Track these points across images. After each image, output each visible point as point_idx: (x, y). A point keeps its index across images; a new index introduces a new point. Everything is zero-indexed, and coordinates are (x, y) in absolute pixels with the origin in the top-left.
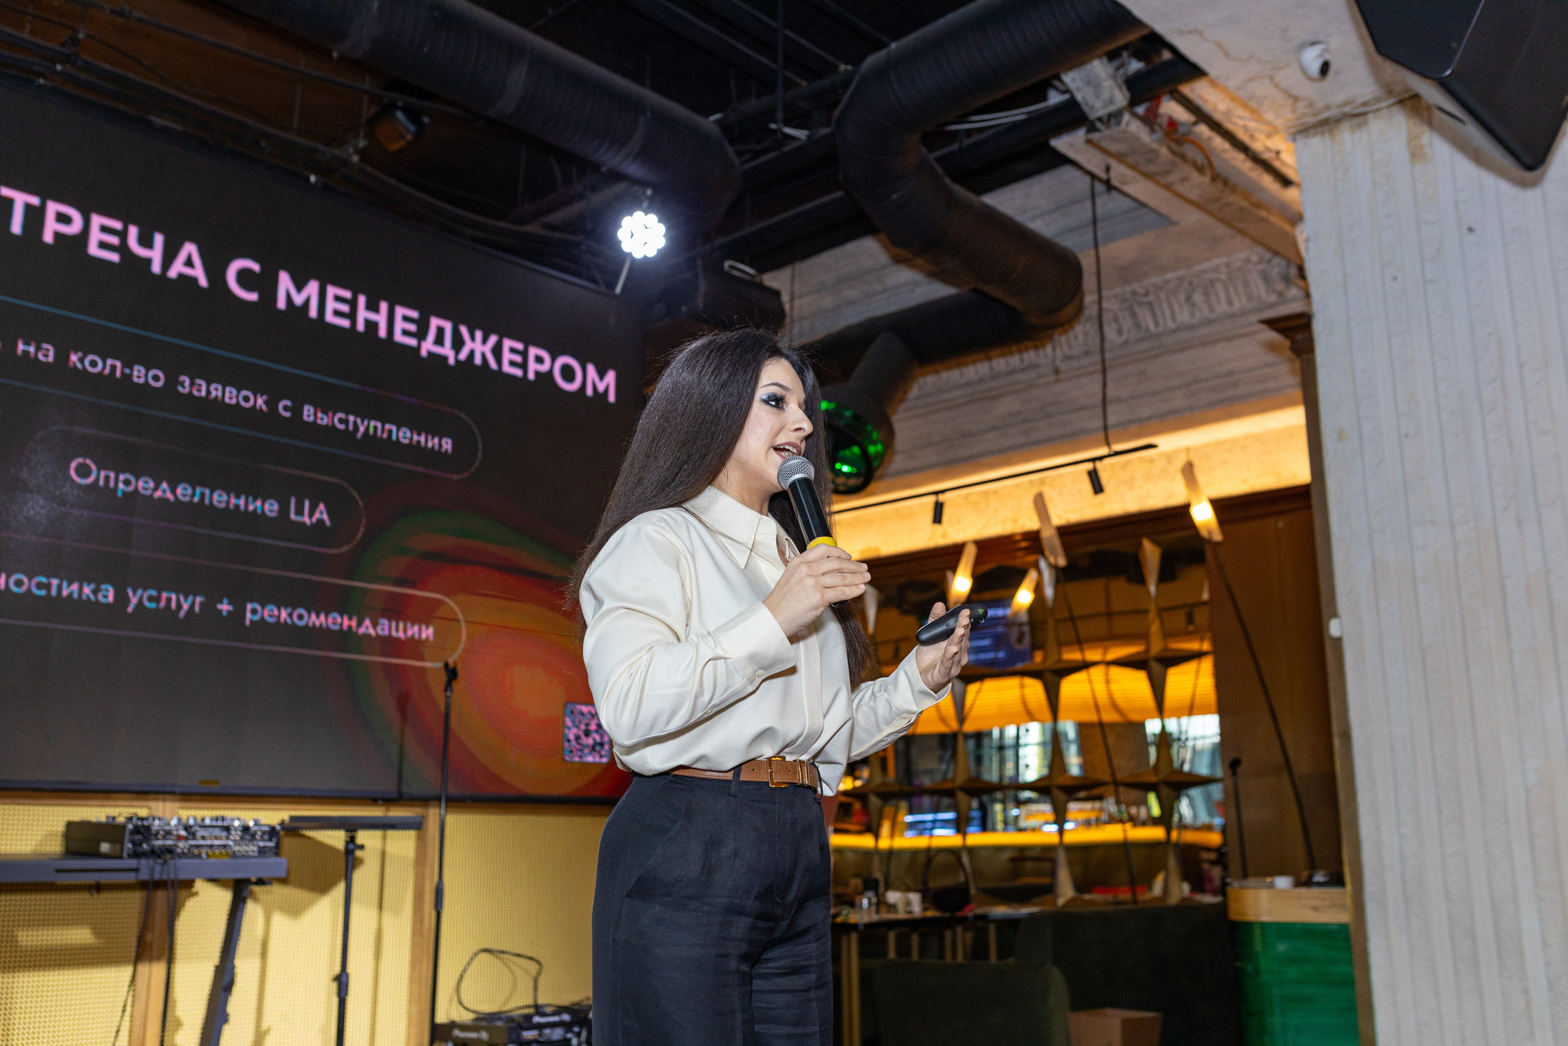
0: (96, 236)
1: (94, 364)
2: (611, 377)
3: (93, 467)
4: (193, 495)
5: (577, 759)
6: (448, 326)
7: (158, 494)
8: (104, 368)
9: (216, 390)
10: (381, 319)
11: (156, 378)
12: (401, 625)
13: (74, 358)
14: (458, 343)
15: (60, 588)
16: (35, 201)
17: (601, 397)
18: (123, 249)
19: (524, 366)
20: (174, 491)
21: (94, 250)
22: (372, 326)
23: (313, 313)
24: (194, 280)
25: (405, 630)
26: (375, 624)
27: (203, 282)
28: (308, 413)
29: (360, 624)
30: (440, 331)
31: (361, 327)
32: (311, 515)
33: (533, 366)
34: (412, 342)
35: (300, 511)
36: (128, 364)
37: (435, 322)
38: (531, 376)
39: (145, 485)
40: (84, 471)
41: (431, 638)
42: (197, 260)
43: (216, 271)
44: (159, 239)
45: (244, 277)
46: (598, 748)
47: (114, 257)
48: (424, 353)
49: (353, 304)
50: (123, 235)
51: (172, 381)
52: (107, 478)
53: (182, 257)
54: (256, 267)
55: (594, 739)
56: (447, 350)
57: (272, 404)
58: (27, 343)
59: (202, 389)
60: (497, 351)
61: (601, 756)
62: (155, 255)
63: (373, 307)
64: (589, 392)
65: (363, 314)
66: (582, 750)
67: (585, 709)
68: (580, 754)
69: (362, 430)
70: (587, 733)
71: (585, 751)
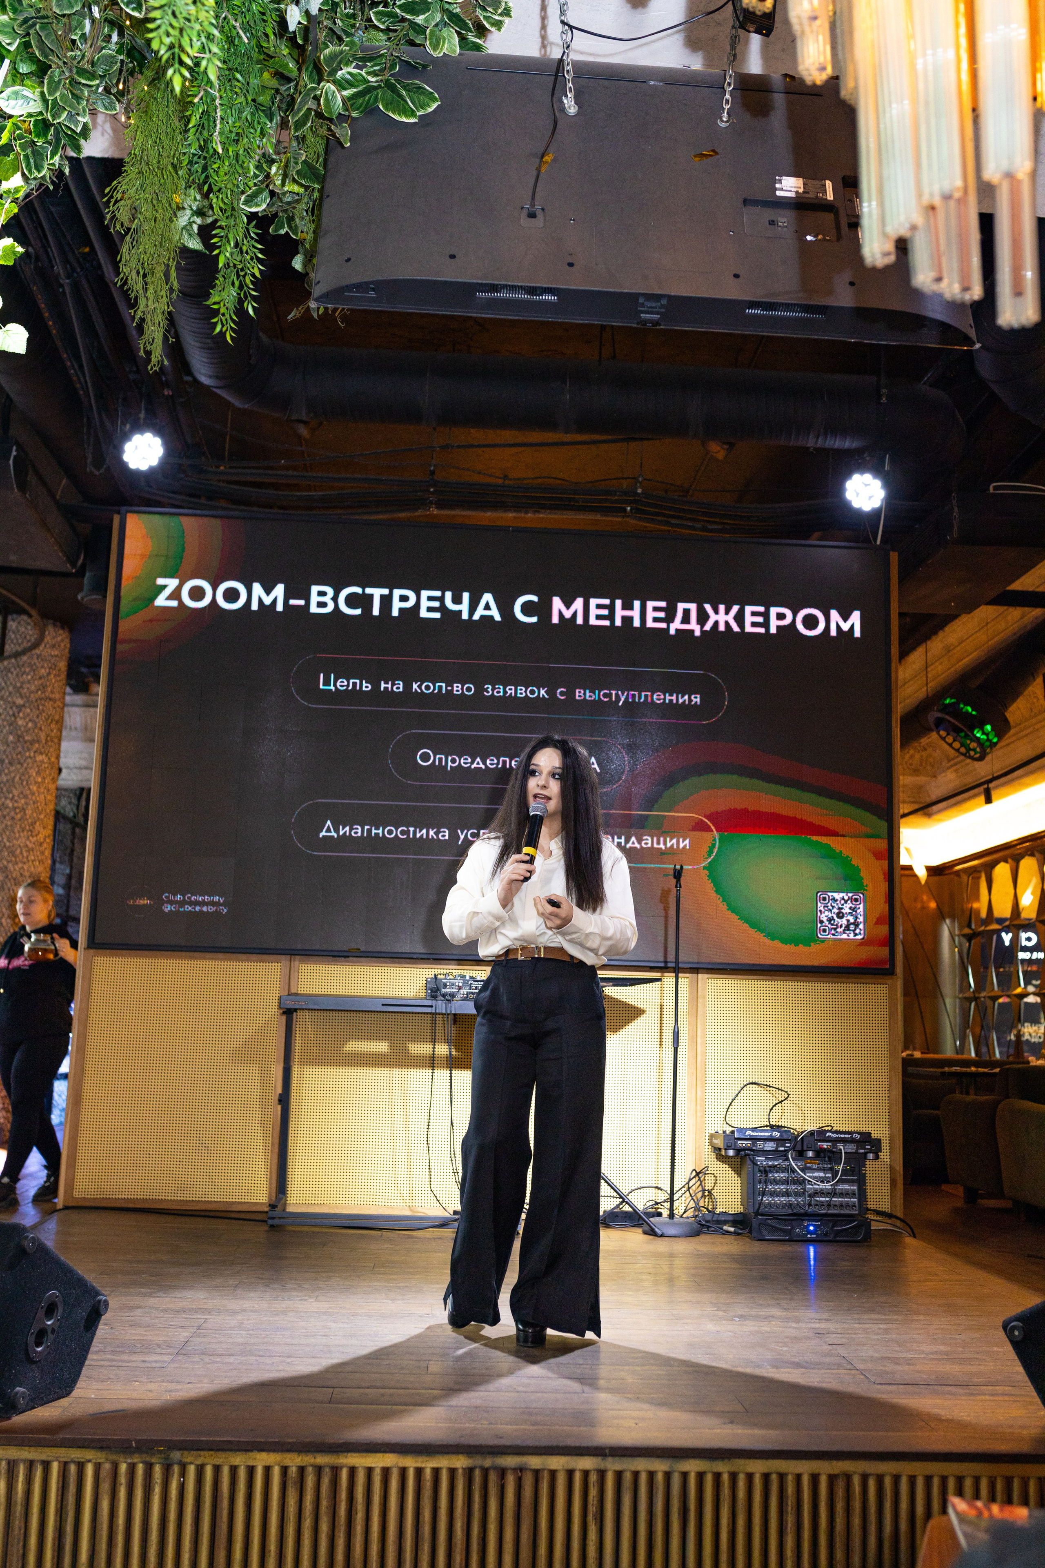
0: (425, 604)
1: (428, 688)
2: (856, 618)
3: (432, 755)
4: (498, 764)
5: (830, 936)
6: (693, 607)
7: (475, 765)
8: (434, 689)
9: (510, 690)
10: (635, 614)
11: (469, 689)
12: (662, 839)
13: (415, 686)
14: (703, 618)
15: (415, 832)
16: (386, 591)
17: (845, 636)
18: (443, 609)
19: (766, 624)
20: (484, 763)
21: (424, 614)
22: (627, 620)
23: (580, 620)
24: (491, 617)
25: (665, 843)
26: (640, 841)
27: (498, 618)
28: (579, 694)
29: (627, 841)
30: (687, 612)
31: (618, 622)
33: (774, 623)
34: (663, 625)
36: (450, 684)
37: (681, 606)
38: (773, 630)
39: (464, 762)
40: (425, 757)
41: (688, 847)
42: (493, 604)
43: (505, 607)
44: (466, 596)
45: (527, 609)
46: (852, 927)
47: (437, 615)
48: (672, 632)
49: (611, 608)
50: (441, 599)
51: (480, 690)
52: (440, 759)
53: (482, 604)
54: (534, 598)
55: (848, 921)
56: (694, 626)
57: (552, 692)
58: (386, 683)
59: (499, 691)
60: (740, 618)
61: (856, 935)
62: (464, 607)
63: (628, 606)
64: (833, 632)
65: (619, 613)
66: (835, 929)
67: (837, 896)
68: (833, 932)
69: (623, 699)
70: (840, 915)
71: (839, 930)
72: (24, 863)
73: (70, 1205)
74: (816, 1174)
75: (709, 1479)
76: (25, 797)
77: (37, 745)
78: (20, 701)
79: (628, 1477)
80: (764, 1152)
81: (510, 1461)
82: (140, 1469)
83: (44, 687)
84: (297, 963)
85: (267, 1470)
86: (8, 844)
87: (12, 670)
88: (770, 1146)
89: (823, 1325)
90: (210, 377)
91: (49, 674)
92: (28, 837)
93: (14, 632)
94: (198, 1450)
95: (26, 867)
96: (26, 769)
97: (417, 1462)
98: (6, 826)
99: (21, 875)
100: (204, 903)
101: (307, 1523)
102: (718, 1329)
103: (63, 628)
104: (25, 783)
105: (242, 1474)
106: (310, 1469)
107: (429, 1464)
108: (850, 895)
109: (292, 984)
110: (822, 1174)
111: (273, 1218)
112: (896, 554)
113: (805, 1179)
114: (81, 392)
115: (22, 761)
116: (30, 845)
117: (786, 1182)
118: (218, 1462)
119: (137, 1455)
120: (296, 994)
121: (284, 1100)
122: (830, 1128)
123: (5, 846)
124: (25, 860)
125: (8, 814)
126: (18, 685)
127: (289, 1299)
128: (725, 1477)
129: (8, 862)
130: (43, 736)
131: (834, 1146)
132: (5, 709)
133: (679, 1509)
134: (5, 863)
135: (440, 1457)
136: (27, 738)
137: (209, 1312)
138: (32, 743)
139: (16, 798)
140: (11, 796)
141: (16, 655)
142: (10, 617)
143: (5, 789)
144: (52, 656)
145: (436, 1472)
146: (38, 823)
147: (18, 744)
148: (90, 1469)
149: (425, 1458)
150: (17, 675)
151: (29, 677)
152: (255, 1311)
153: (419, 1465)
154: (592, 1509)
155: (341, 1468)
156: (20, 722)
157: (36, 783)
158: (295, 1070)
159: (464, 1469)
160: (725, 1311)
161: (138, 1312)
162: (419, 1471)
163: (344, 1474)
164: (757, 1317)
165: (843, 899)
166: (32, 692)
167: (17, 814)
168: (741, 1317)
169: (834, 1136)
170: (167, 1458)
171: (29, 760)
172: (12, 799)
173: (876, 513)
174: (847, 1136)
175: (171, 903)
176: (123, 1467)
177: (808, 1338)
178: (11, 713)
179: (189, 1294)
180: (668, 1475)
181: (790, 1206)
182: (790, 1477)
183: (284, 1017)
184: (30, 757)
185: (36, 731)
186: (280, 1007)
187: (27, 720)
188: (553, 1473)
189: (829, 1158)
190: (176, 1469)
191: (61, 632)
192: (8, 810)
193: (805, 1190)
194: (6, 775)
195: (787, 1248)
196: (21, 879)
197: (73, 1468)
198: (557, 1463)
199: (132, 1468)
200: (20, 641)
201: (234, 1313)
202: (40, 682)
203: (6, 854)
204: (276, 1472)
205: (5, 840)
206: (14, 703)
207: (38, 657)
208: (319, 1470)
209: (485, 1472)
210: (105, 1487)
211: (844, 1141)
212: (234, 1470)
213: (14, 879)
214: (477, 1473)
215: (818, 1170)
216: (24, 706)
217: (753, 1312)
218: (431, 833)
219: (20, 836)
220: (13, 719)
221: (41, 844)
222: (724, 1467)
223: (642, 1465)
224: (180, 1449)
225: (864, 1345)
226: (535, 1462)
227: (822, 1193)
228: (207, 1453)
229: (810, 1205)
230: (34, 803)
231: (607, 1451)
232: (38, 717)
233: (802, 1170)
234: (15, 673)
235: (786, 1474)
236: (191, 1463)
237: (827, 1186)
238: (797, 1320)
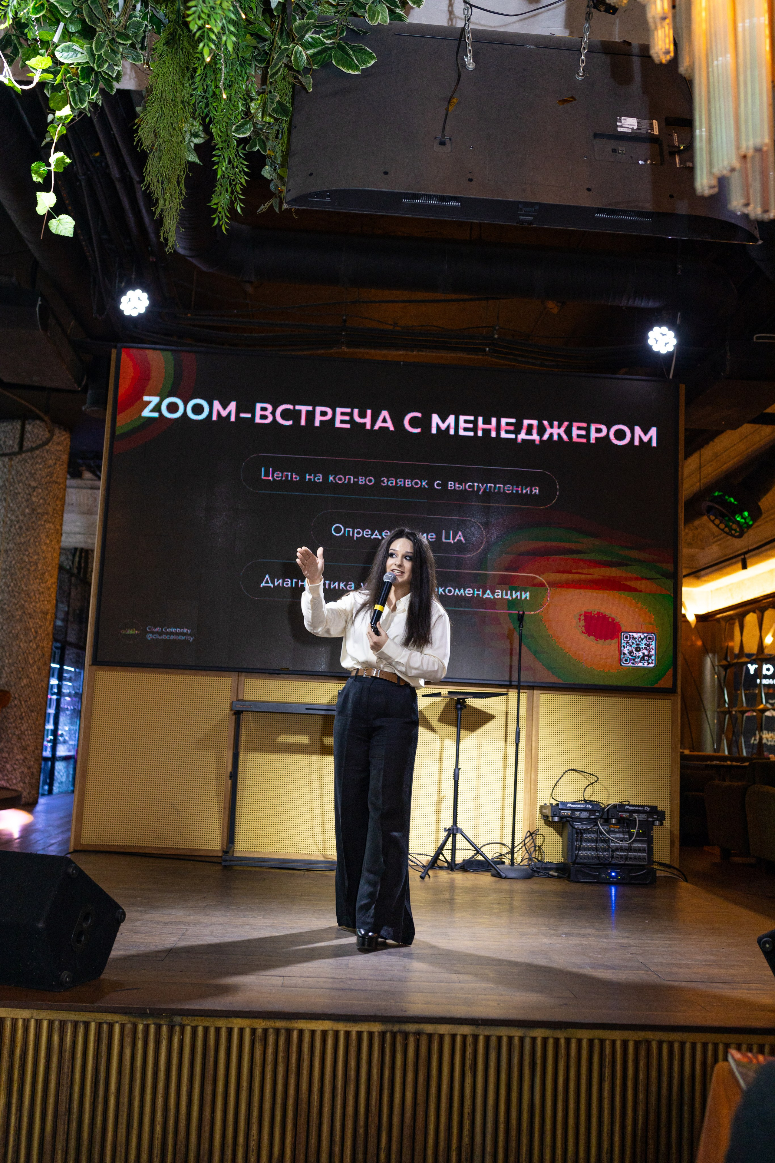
0: (339, 418)
1: (340, 479)
2: (653, 432)
3: (342, 528)
5: (630, 664)
6: (535, 422)
7: (373, 537)
8: (345, 480)
9: (400, 482)
10: (493, 427)
11: (370, 481)
13: (331, 478)
14: (541, 431)
16: (310, 408)
17: (645, 446)
18: (352, 421)
19: (588, 436)
21: (338, 424)
22: (487, 432)
23: (452, 432)
24: (387, 428)
25: (511, 595)
26: (493, 593)
27: (392, 428)
28: (451, 485)
29: (484, 593)
30: (530, 427)
31: (480, 433)
32: (454, 539)
33: (593, 435)
34: (513, 436)
35: (447, 537)
36: (356, 477)
37: (526, 422)
38: (593, 441)
39: (366, 533)
40: (338, 530)
41: (528, 598)
42: (388, 418)
43: (398, 421)
44: (369, 412)
45: (413, 422)
46: (646, 658)
47: (348, 426)
48: (519, 441)
49: (475, 422)
50: (351, 415)
51: (378, 481)
52: (349, 532)
53: (381, 418)
54: (419, 415)
55: (643, 653)
56: (535, 437)
57: (430, 484)
58: (310, 475)
59: (392, 482)
60: (568, 431)
61: (649, 663)
62: (368, 421)
63: (487, 421)
64: (637, 443)
65: (481, 426)
66: (634, 660)
67: (636, 635)
68: (632, 661)
69: (482, 490)
70: (638, 649)
71: (637, 660)
72: (37, 602)
73: (78, 849)
74: (617, 836)
75: (551, 1043)
76: (38, 554)
77: (46, 517)
78: (34, 484)
79: (494, 1041)
80: (580, 820)
81: (411, 1028)
82: (152, 1028)
83: (51, 474)
84: (243, 678)
85: (241, 1030)
86: (25, 588)
87: (29, 460)
88: (585, 815)
89: (625, 941)
90: (185, 249)
91: (55, 464)
92: (39, 584)
93: (30, 433)
94: (193, 1016)
95: (38, 605)
96: (38, 534)
97: (346, 1027)
98: (24, 575)
99: (35, 611)
100: (177, 634)
101: (269, 1068)
102: (550, 942)
103: (65, 430)
104: (37, 544)
105: (224, 1033)
106: (271, 1031)
107: (354, 1028)
108: (645, 635)
109: (239, 692)
110: (621, 836)
111: (226, 861)
112: (684, 386)
113: (609, 839)
114: (90, 258)
115: (35, 528)
116: (41, 590)
117: (596, 841)
118: (207, 1024)
119: (151, 1019)
120: (243, 700)
121: (234, 776)
122: (627, 803)
123: (23, 590)
124: (37, 600)
125: (25, 566)
126: (33, 471)
127: (244, 917)
128: (562, 1041)
129: (25, 601)
130: (50, 509)
131: (631, 816)
132: (23, 489)
133: (530, 1063)
134: (23, 602)
135: (363, 1024)
136: (39, 511)
137: (188, 924)
138: (43, 514)
139: (31, 555)
140: (27, 553)
141: (32, 450)
142: (27, 422)
143: (23, 548)
144: (58, 451)
145: (360, 1034)
146: (46, 574)
147: (33, 515)
148: (117, 1028)
149: (352, 1024)
150: (32, 464)
151: (41, 466)
152: (221, 924)
153: (348, 1029)
154: (468, 1062)
155: (293, 1030)
156: (34, 499)
157: (45, 543)
158: (242, 755)
159: (379, 1032)
160: (555, 930)
161: (139, 923)
162: (348, 1034)
163: (295, 1034)
164: (578, 935)
165: (640, 637)
166: (43, 477)
167: (31, 566)
168: (566, 934)
169: (631, 808)
170: (171, 1021)
171: (41, 527)
172: (28, 555)
173: (670, 355)
174: (640, 808)
175: (153, 633)
176: (140, 1027)
177: (616, 949)
178: (27, 492)
179: (173, 912)
180: (522, 1039)
181: (598, 858)
182: (608, 1042)
183: (234, 717)
184: (41, 525)
185: (46, 506)
186: (231, 710)
187: (39, 497)
188: (441, 1037)
189: (627, 824)
190: (177, 1028)
191: (64, 433)
192: (25, 564)
193: (609, 846)
194: (24, 537)
195: (595, 888)
196: (34, 614)
197: (105, 1027)
198: (444, 1029)
199: (147, 1028)
200: (34, 439)
201: (206, 925)
202: (49, 470)
203: (23, 595)
204: (247, 1032)
205: (23, 586)
206: (30, 485)
207: (48, 451)
208: (277, 1031)
209: (394, 1035)
210: (128, 1040)
211: (638, 812)
212: (218, 1030)
213: (30, 614)
214: (388, 1035)
215: (619, 832)
216: (36, 487)
217: (575, 931)
218: (342, 585)
219: (34, 583)
220: (29, 497)
221: (49, 589)
222: (561, 1035)
223: (504, 1032)
224: (180, 1015)
225: (655, 954)
226: (429, 1028)
227: (621, 849)
228: (199, 1018)
229: (612, 857)
230: (44, 559)
231: (480, 1022)
232: (47, 495)
233: (607, 832)
234: (30, 463)
235: (605, 1040)
236: (188, 1025)
237: (625, 844)
238: (607, 937)
